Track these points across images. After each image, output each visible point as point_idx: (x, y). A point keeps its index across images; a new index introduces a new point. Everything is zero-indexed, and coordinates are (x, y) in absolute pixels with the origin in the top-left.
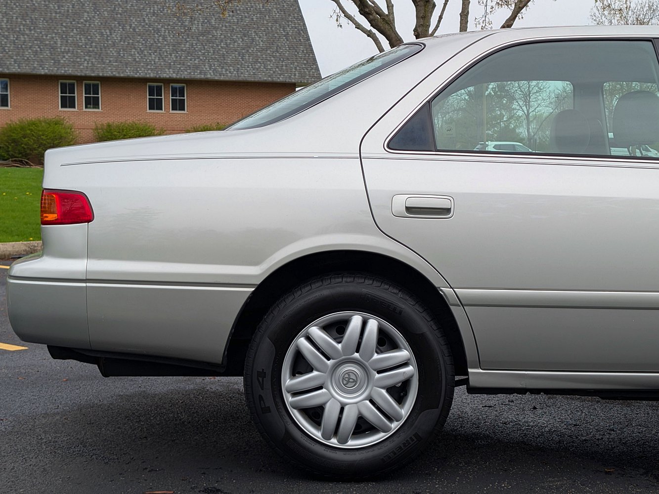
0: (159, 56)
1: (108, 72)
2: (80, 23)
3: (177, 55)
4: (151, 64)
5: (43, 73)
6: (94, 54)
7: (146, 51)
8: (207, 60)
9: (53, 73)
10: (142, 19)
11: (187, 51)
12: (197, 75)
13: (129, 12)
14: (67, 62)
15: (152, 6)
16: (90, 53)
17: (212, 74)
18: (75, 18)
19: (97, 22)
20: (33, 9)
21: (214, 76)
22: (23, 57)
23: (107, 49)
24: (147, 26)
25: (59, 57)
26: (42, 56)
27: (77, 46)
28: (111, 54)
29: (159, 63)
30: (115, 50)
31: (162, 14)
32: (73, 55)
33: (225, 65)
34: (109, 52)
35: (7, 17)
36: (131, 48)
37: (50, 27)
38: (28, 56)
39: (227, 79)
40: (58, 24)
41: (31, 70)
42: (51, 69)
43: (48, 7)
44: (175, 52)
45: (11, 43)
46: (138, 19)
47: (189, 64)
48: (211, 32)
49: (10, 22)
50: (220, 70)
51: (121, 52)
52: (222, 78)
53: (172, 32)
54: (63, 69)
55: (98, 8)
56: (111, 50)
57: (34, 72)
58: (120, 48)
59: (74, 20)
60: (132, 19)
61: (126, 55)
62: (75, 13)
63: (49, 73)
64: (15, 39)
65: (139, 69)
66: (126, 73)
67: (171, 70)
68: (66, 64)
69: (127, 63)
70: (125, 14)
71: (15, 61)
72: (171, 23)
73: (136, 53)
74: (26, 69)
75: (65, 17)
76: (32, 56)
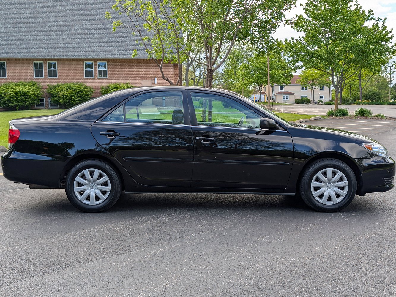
0: (89, 46)
2: (46, 28)
3: (100, 45)
4: (83, 50)
5: (20, 57)
6: (51, 46)
7: (81, 43)
8: (117, 47)
9: (25, 57)
10: (82, 25)
11: (106, 42)
12: (110, 56)
13: (75, 21)
14: (34, 51)
15: (89, 17)
16: (48, 45)
17: (119, 55)
18: (43, 26)
19: (55, 27)
20: (20, 22)
21: (120, 56)
22: (10, 49)
23: (59, 43)
24: (84, 29)
25: (30, 48)
26: (21, 48)
27: (41, 41)
28: (61, 46)
29: (88, 50)
30: (63, 43)
31: (94, 21)
32: (38, 47)
33: (127, 50)
34: (60, 44)
35: (5, 27)
36: (72, 42)
37: (28, 32)
38: (13, 48)
39: (128, 58)
40: (33, 30)
41: (13, 56)
42: (25, 55)
43: (28, 20)
44: (98, 43)
45: (5, 41)
46: (80, 25)
47: (105, 50)
48: (122, 31)
49: (6, 29)
50: (124, 53)
51: (67, 44)
52: (124, 57)
53: (99, 31)
54: (32, 55)
55: (57, 20)
56: (61, 43)
57: (15, 57)
58: (66, 42)
59: (42, 27)
60: (76, 25)
61: (69, 46)
62: (44, 23)
63: (23, 57)
64: (7, 39)
65: (75, 53)
66: (67, 56)
67: (94, 53)
68: (33, 52)
69: (68, 51)
70: (73, 22)
71: (5, 51)
72: (99, 27)
73: (75, 44)
74: (11, 55)
75: (37, 26)
76: (15, 48)
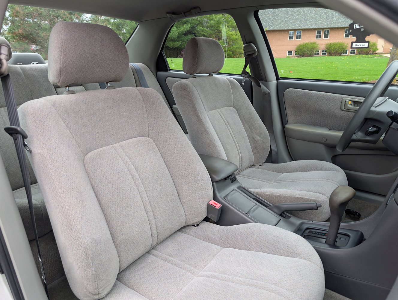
1: (333, 26)
4: (347, 22)
5: (312, 28)
6: (329, 20)
7: (346, 18)
14: (319, 24)
22: (306, 24)
25: (317, 22)
26: (312, 23)
32: (322, 21)
34: (334, 19)
42: (314, 26)
57: (309, 28)
66: (338, 26)
74: (307, 27)
76: (309, 23)
